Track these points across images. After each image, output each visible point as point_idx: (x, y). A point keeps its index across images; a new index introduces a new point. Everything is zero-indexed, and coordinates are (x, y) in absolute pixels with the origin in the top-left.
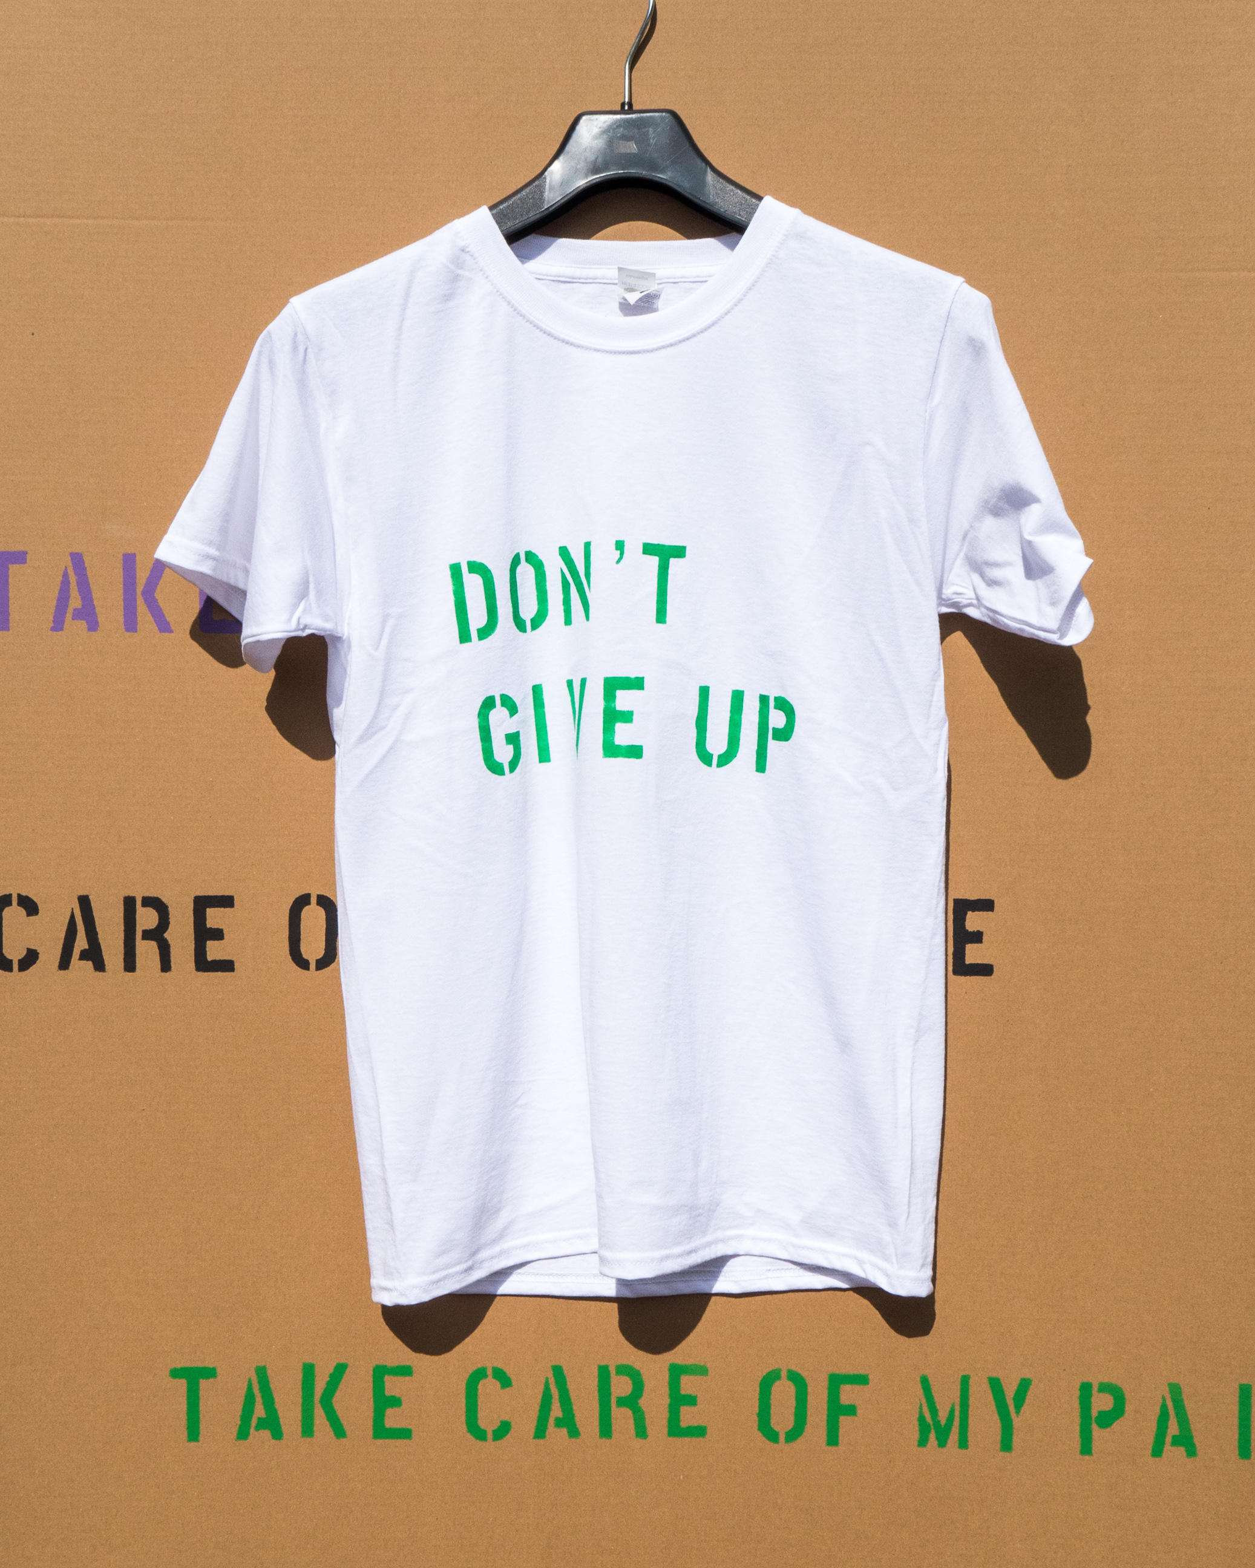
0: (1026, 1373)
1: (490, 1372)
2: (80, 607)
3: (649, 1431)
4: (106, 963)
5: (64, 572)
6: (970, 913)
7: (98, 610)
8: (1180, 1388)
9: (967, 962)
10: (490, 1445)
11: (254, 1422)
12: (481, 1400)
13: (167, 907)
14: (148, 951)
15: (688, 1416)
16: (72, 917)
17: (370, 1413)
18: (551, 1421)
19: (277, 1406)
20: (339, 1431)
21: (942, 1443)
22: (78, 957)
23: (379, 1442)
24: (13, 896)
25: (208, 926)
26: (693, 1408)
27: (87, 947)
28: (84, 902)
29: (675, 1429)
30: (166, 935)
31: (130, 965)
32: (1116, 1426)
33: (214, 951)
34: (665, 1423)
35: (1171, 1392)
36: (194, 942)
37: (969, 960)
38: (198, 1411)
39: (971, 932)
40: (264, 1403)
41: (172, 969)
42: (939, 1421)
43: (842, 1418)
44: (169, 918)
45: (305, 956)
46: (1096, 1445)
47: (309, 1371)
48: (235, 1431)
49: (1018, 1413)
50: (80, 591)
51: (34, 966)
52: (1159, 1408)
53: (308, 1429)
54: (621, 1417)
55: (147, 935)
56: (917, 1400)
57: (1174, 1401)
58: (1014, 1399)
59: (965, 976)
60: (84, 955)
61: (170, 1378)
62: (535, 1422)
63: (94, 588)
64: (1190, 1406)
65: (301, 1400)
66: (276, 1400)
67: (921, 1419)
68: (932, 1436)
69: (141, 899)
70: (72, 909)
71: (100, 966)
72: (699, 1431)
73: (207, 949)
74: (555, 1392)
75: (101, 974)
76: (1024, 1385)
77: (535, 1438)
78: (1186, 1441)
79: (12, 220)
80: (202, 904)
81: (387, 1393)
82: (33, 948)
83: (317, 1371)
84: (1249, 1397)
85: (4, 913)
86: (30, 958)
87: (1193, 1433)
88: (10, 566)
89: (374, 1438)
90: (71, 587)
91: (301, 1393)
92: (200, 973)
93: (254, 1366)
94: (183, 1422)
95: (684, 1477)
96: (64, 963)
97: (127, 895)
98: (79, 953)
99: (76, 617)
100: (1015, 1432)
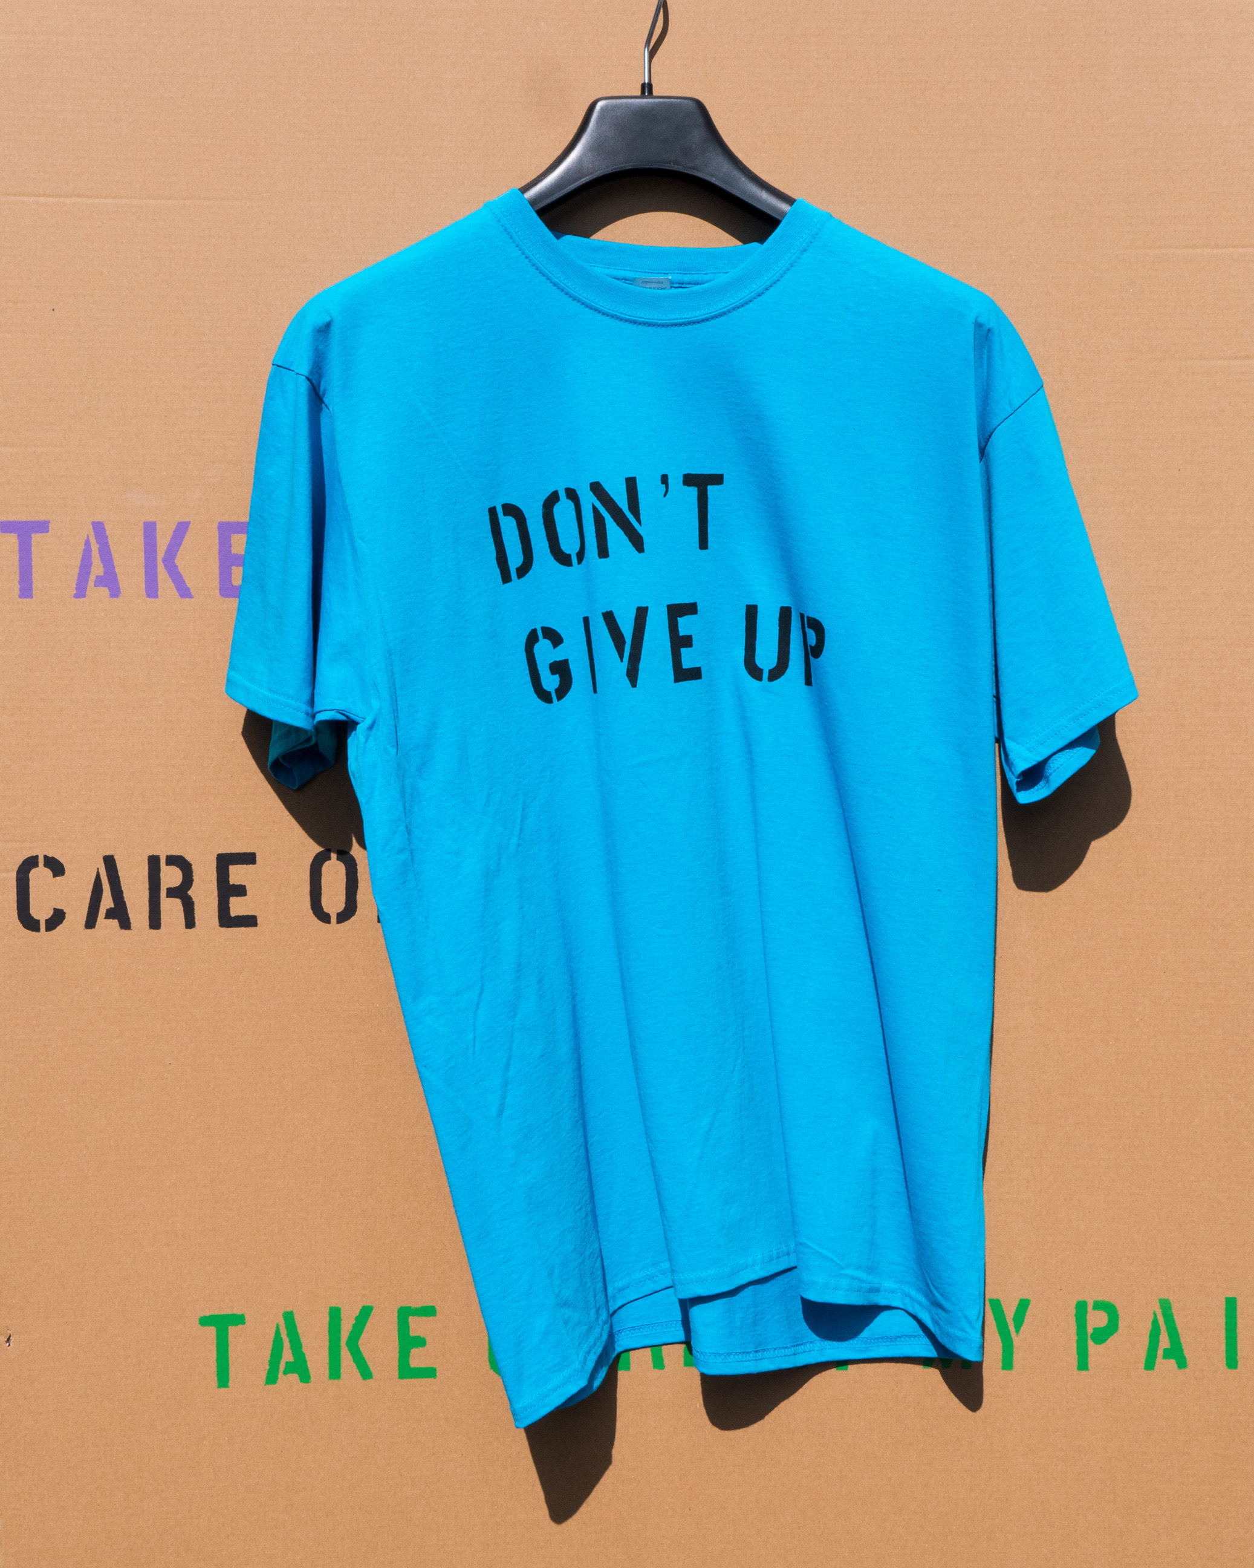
0: (1025, 1294)
2: (102, 574)
3: (666, 1361)
4: (132, 921)
5: (86, 541)
7: (119, 577)
8: (1170, 1303)
11: (282, 1367)
13: (191, 865)
14: (171, 908)
16: (98, 877)
17: (396, 1354)
19: (304, 1350)
20: (366, 1373)
22: (104, 915)
23: (404, 1382)
24: (39, 858)
25: (231, 883)
27: (113, 906)
28: (110, 862)
29: (691, 1360)
30: (190, 893)
31: (155, 922)
32: (1111, 1341)
33: (238, 907)
34: (682, 1353)
35: (1162, 1307)
36: (217, 898)
38: (227, 1358)
40: (292, 1348)
41: (197, 925)
44: (193, 876)
45: (326, 910)
46: (1092, 1361)
47: (335, 1315)
48: (264, 1375)
49: (1017, 1332)
50: (103, 560)
51: (61, 926)
52: (1150, 1323)
53: (335, 1372)
55: (172, 893)
57: (1164, 1315)
58: (1014, 1319)
60: (110, 914)
61: (199, 1325)
63: (115, 556)
64: (1179, 1320)
65: (327, 1343)
66: (303, 1345)
69: (165, 858)
70: (98, 869)
71: (125, 924)
73: (230, 905)
75: (127, 931)
76: (1024, 1305)
78: (1176, 1353)
79: (32, 199)
80: (225, 862)
81: (412, 1334)
82: (59, 908)
83: (344, 1315)
84: (1235, 1309)
85: (31, 875)
86: (57, 918)
87: (1184, 1346)
88: (33, 535)
89: (399, 1378)
90: (93, 555)
91: (328, 1337)
92: (224, 928)
93: (282, 1312)
94: (213, 1368)
95: (700, 1406)
96: (91, 923)
97: (151, 854)
98: (105, 912)
99: (97, 584)
100: (1015, 1350)
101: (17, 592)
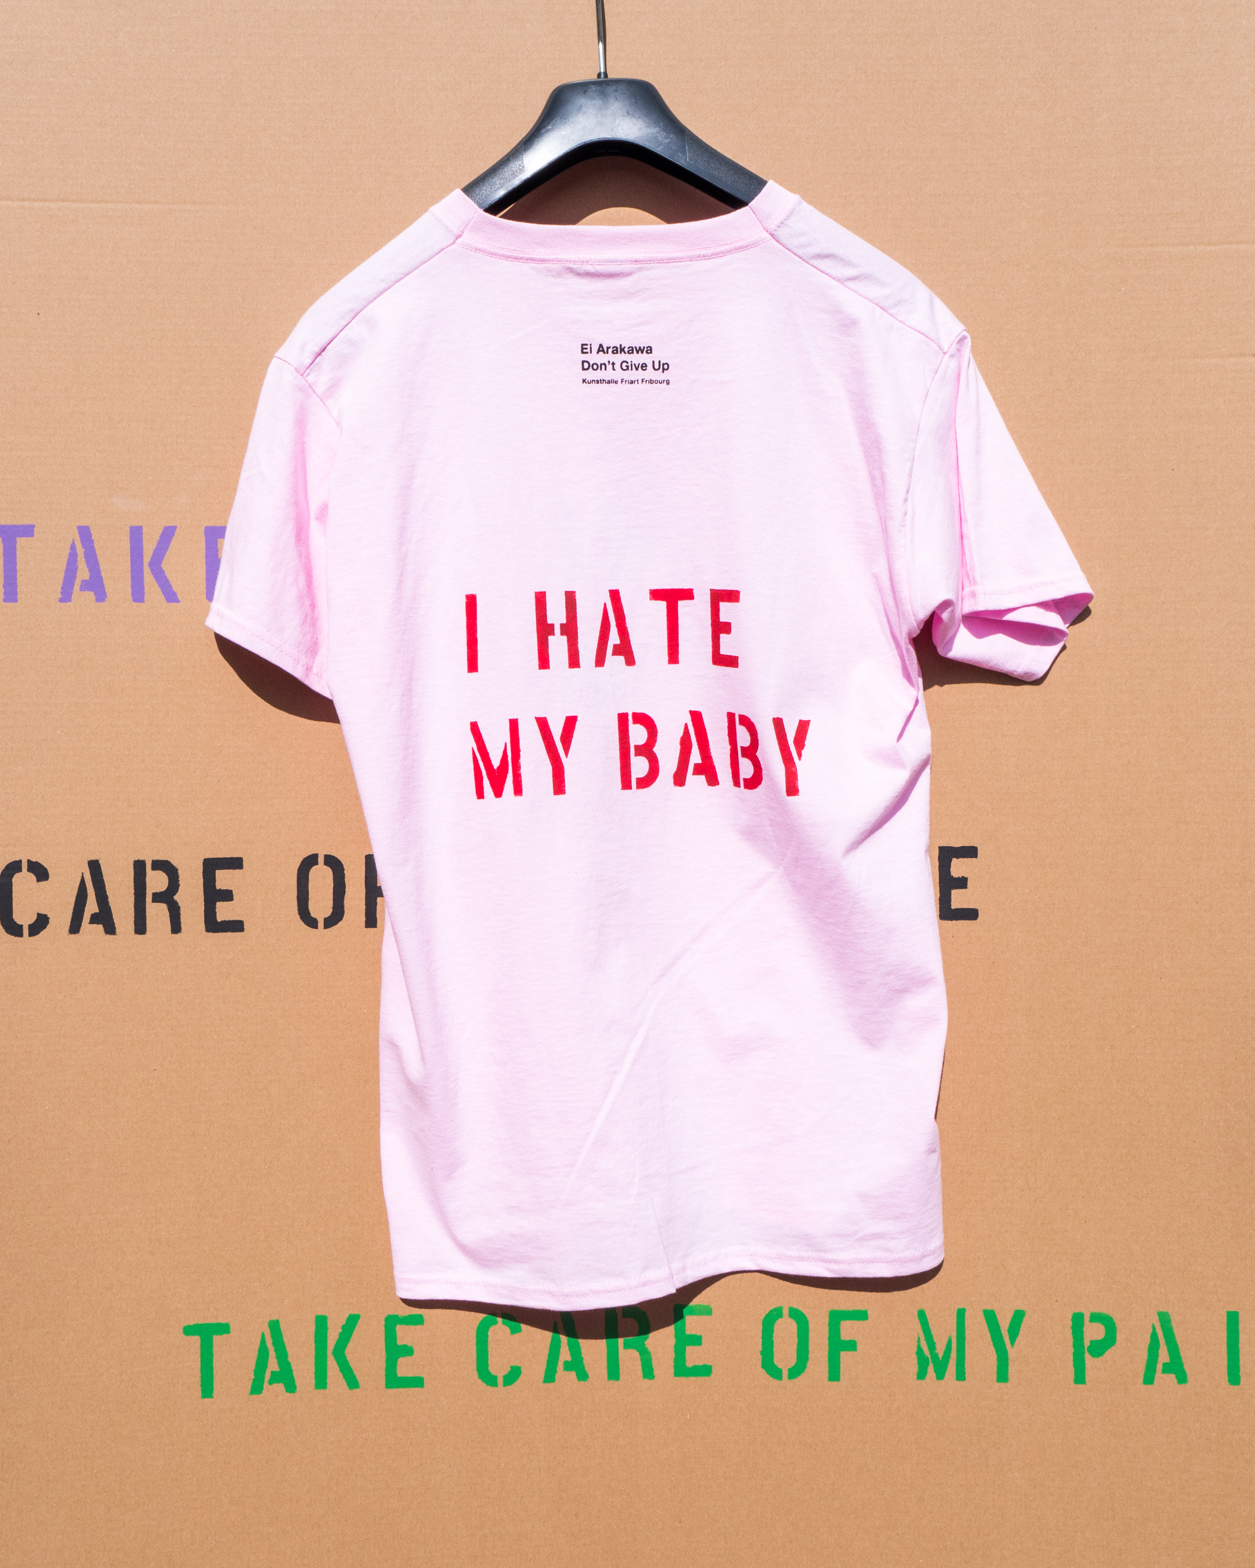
0: (1019, 1305)
1: (499, 1319)
2: (88, 578)
3: (656, 1372)
4: (117, 926)
5: (71, 545)
6: (954, 860)
7: (105, 581)
8: (1169, 1316)
9: (953, 907)
10: (500, 1391)
11: (268, 1376)
12: (491, 1346)
13: (176, 870)
14: (157, 913)
15: (694, 1356)
16: (83, 882)
17: (383, 1363)
18: (560, 1365)
19: (290, 1359)
20: (352, 1382)
21: (940, 1376)
22: (88, 920)
23: (392, 1391)
24: (23, 862)
26: (698, 1348)
27: (97, 911)
28: (95, 867)
29: (681, 1369)
30: (176, 897)
31: (140, 927)
32: (1109, 1354)
33: (224, 912)
34: (672, 1363)
35: (1160, 1320)
36: (203, 903)
37: (954, 905)
38: (212, 1367)
39: (956, 878)
40: (278, 1357)
41: (182, 930)
42: (937, 1354)
43: (842, 1353)
44: (179, 881)
45: (313, 915)
46: (1090, 1374)
47: (321, 1323)
48: (249, 1384)
49: (1012, 1344)
50: (88, 565)
51: (45, 930)
52: (1149, 1336)
53: (321, 1381)
54: (629, 1360)
55: (157, 898)
56: (916, 1335)
57: (1163, 1328)
58: (1009, 1331)
59: (951, 921)
60: (94, 919)
61: (183, 1335)
62: (545, 1367)
63: (101, 559)
64: (1179, 1334)
65: (313, 1353)
66: (289, 1354)
67: (920, 1352)
68: (931, 1369)
69: (151, 862)
70: (83, 873)
71: (110, 929)
72: (704, 1371)
73: (217, 910)
74: (563, 1336)
75: (112, 936)
76: (1018, 1317)
77: (544, 1382)
78: (1176, 1368)
79: (16, 203)
80: (211, 866)
81: (399, 1343)
82: (43, 913)
83: (330, 1323)
84: (1237, 1323)
85: (14, 880)
86: (41, 923)
87: (1184, 1361)
88: (18, 539)
89: (386, 1388)
90: (79, 559)
91: (314, 1345)
92: (210, 933)
93: (268, 1321)
94: (197, 1379)
95: (690, 1417)
96: (75, 927)
97: (137, 859)
98: (90, 917)
99: (83, 588)
100: (1010, 1362)
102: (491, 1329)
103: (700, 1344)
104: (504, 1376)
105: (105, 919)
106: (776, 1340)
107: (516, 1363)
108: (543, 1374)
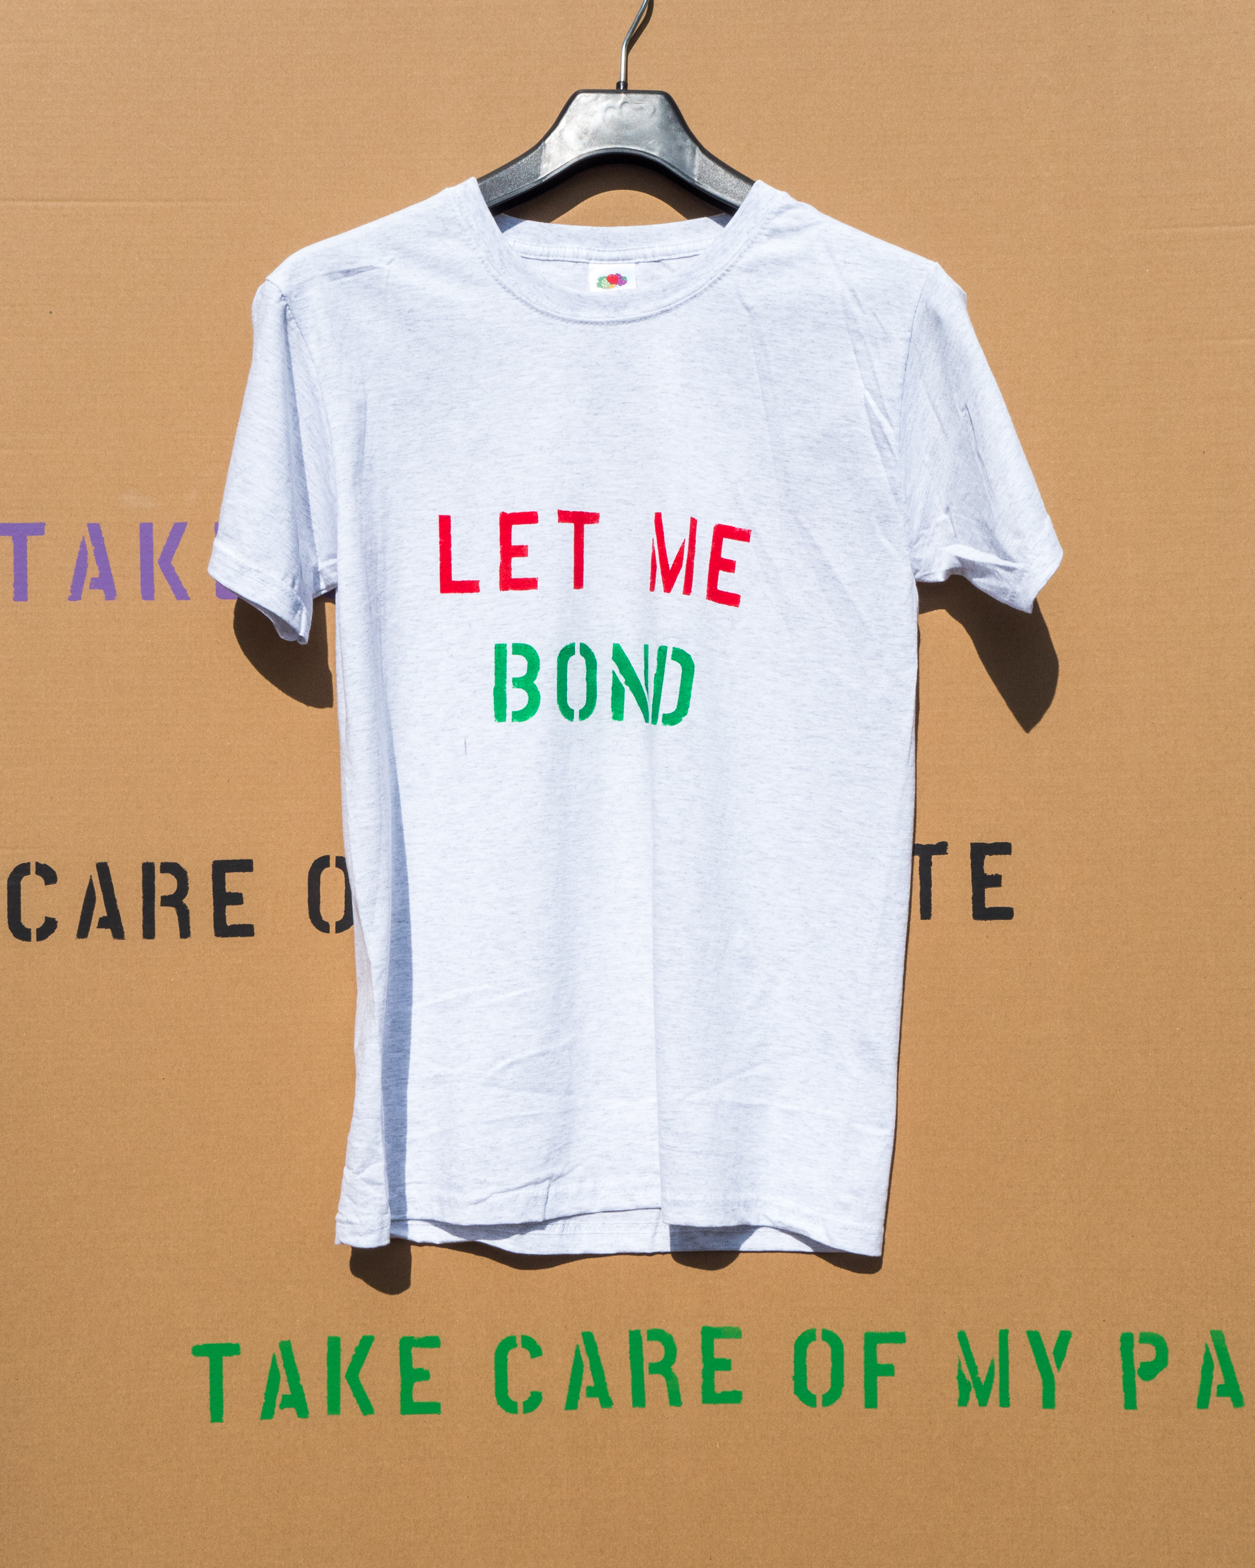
0: (1065, 1326)
1: (519, 1341)
2: (97, 576)
3: (683, 1398)
4: (125, 930)
5: (81, 543)
6: (987, 857)
7: (115, 579)
8: (1223, 1335)
9: (987, 906)
10: (520, 1418)
11: (279, 1400)
12: (511, 1370)
13: (185, 873)
14: (164, 917)
15: (723, 1382)
16: (91, 885)
17: (398, 1388)
18: (583, 1391)
19: (302, 1383)
20: (366, 1408)
21: (983, 1402)
22: (97, 924)
23: (407, 1417)
24: (31, 865)
25: (227, 891)
26: (727, 1373)
27: (105, 914)
28: (103, 869)
29: (710, 1396)
30: (185, 901)
31: (149, 931)
32: (1160, 1377)
33: (234, 915)
34: (699, 1389)
35: (1214, 1340)
36: (213, 907)
37: (988, 904)
38: (221, 1391)
39: (989, 876)
40: (289, 1380)
41: (192, 934)
42: (979, 1379)
43: (879, 1378)
44: (188, 884)
45: (324, 919)
46: (1141, 1399)
47: (334, 1344)
48: (259, 1409)
49: (1059, 1367)
50: (98, 561)
51: (52, 935)
52: (1202, 1357)
53: (334, 1407)
54: (654, 1384)
55: (166, 901)
56: (956, 1357)
57: (1217, 1348)
58: (1055, 1353)
59: (980, 922)
60: (103, 923)
61: (192, 1355)
62: (567, 1392)
63: (111, 557)
64: (1233, 1353)
65: (326, 1376)
66: (301, 1377)
67: (961, 1376)
68: (973, 1395)
69: (159, 865)
70: (91, 876)
71: (118, 934)
72: (735, 1397)
73: (226, 914)
74: (585, 1359)
75: (120, 941)
76: (1064, 1338)
77: (566, 1409)
78: (1232, 1390)
79: (30, 204)
80: (221, 869)
81: (415, 1366)
82: (51, 916)
83: (343, 1345)
85: (22, 883)
86: (49, 927)
87: (1239, 1382)
88: (28, 537)
89: (401, 1413)
90: (89, 558)
91: (326, 1368)
92: (219, 938)
93: (278, 1341)
94: (206, 1402)
95: (720, 1446)
96: (83, 932)
97: (145, 862)
98: (98, 921)
99: (93, 586)
100: (1056, 1387)
101: (11, 595)
102: (511, 1352)
103: (729, 1369)
104: (524, 1403)
105: (113, 923)
106: (809, 1364)
107: (536, 1388)
108: (565, 1401)
